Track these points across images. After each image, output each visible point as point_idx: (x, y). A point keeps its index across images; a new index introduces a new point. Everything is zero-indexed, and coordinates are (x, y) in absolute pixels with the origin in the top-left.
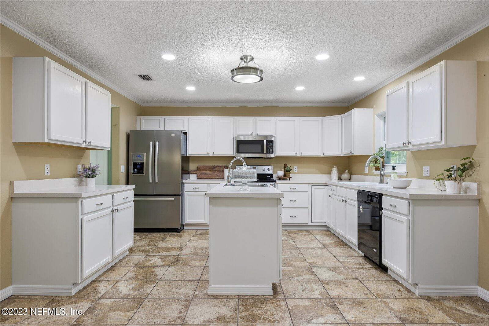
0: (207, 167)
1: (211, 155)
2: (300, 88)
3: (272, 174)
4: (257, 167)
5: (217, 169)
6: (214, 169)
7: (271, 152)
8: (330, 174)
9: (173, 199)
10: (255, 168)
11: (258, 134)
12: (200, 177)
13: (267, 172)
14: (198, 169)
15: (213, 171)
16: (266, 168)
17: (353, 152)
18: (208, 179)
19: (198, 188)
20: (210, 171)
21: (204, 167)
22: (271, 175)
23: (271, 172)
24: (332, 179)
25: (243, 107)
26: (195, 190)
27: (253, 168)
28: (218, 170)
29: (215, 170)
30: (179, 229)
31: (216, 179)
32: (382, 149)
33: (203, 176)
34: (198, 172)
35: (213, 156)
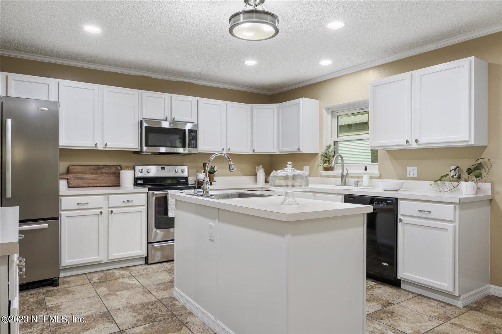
0: (86, 167)
1: (100, 147)
2: (250, 63)
3: (187, 177)
4: (166, 167)
5: (104, 170)
6: (99, 171)
7: (194, 146)
8: (255, 175)
9: (47, 227)
10: (165, 169)
11: (175, 120)
12: (74, 185)
13: (179, 174)
14: (70, 171)
15: (96, 174)
16: (179, 168)
17: (301, 150)
18: (89, 187)
19: (87, 204)
20: (92, 174)
21: (81, 167)
22: (186, 179)
23: (186, 174)
24: (257, 182)
25: (144, 77)
26: (81, 207)
27: (162, 168)
28: (106, 173)
29: (102, 173)
30: (55, 278)
31: (103, 186)
32: (330, 146)
33: (80, 182)
34: (70, 176)
35: (104, 149)
